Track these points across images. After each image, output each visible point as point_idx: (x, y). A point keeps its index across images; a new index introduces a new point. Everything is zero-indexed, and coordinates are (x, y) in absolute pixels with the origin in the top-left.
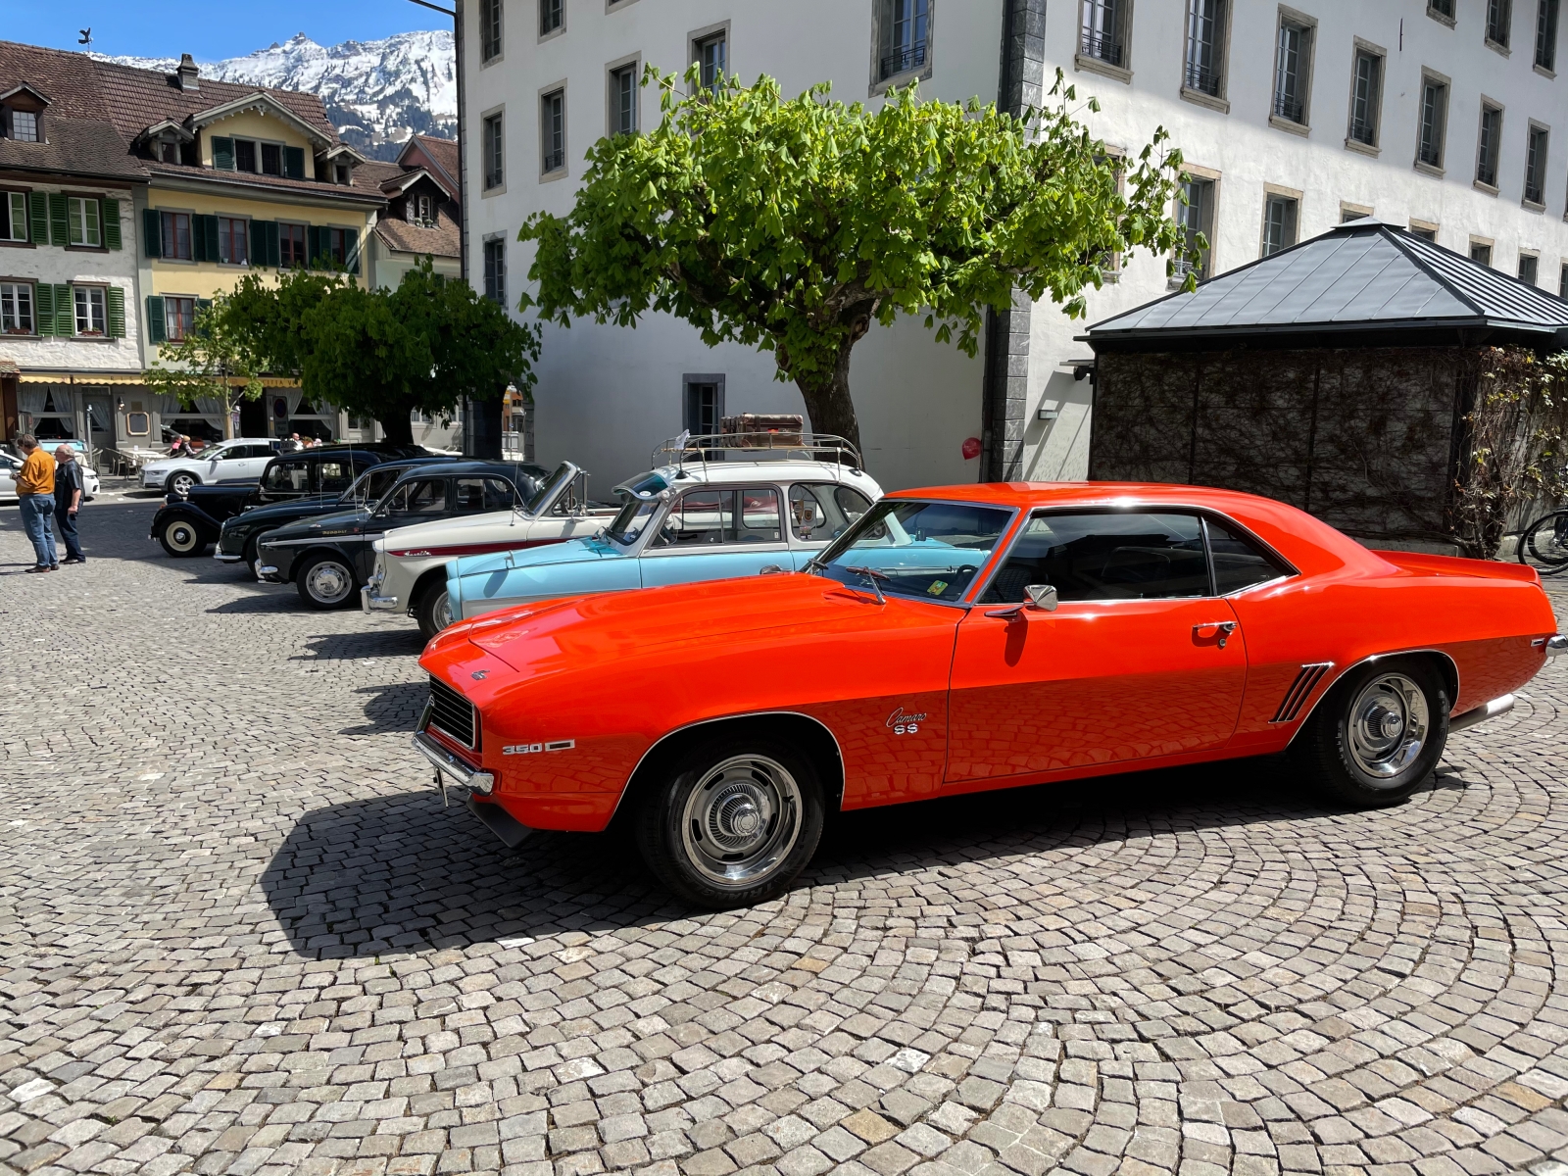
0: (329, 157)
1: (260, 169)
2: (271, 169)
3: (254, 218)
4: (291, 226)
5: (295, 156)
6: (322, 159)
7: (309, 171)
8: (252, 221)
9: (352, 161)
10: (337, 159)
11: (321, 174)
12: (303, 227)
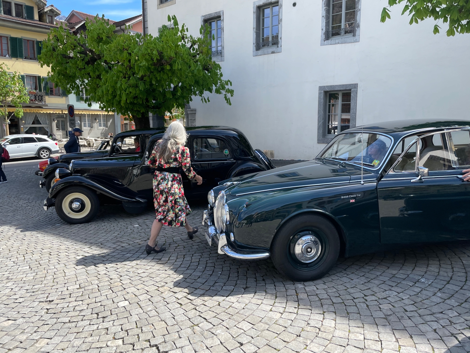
0: (45, 10)
1: (14, 13)
2: (18, 15)
3: (12, 36)
4: (28, 40)
5: (30, 10)
6: (42, 12)
7: (36, 17)
8: (11, 37)
9: (55, 13)
10: (49, 12)
11: (41, 19)
12: (33, 41)
